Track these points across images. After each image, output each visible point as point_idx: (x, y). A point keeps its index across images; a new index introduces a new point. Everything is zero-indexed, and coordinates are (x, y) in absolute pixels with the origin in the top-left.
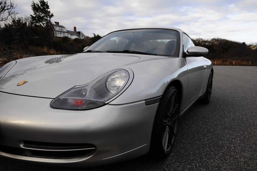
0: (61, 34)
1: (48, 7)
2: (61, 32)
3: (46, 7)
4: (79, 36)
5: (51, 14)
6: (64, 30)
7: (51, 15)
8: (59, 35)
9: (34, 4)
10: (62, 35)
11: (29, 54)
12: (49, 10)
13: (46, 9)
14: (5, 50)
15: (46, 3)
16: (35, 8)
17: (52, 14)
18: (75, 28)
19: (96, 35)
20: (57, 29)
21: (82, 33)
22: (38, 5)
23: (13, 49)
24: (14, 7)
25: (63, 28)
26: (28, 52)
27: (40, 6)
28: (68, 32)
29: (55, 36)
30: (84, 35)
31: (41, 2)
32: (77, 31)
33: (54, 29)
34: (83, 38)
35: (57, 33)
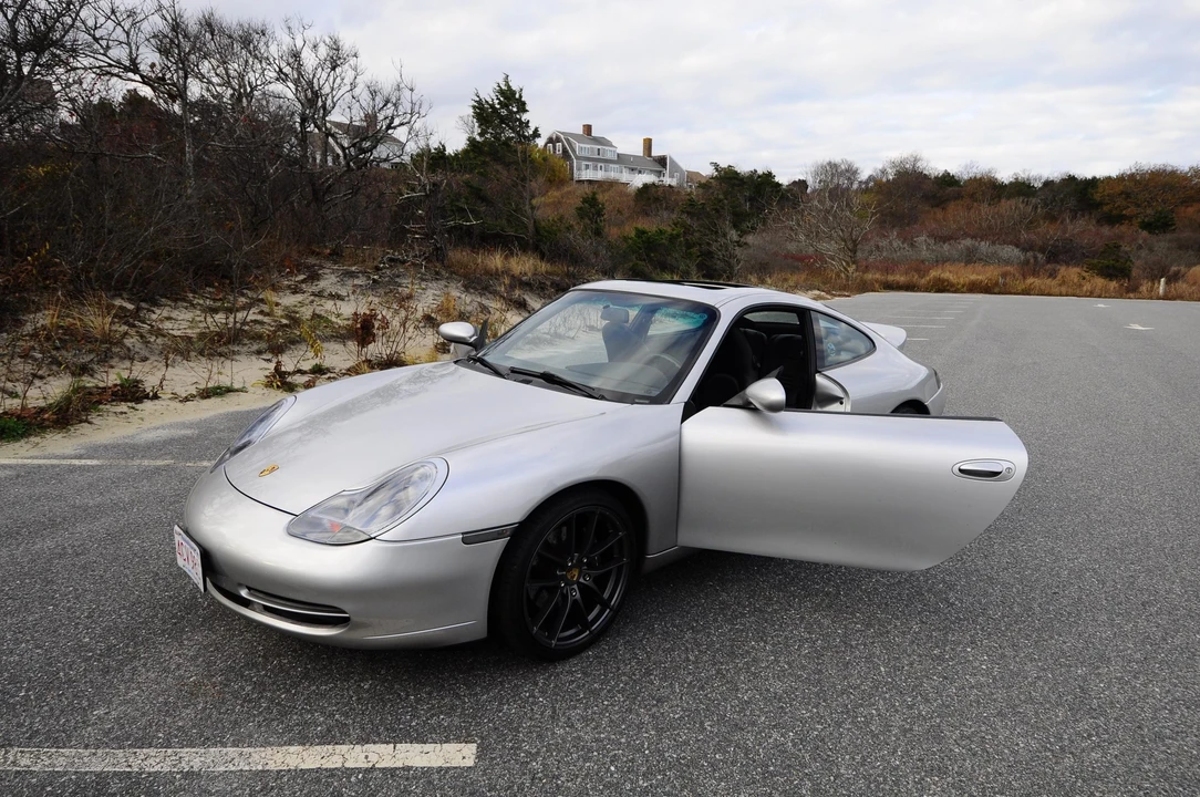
0: (597, 170)
1: (522, 107)
2: (598, 161)
3: (515, 110)
4: (659, 173)
5: (533, 129)
6: (609, 154)
7: (531, 132)
8: (587, 175)
9: (480, 102)
10: (599, 175)
11: (447, 278)
12: (525, 117)
13: (517, 112)
14: (377, 269)
15: (517, 96)
16: (483, 113)
17: (536, 130)
18: (648, 144)
20: (584, 149)
21: (672, 161)
22: (492, 106)
23: (404, 262)
24: (423, 112)
25: (606, 148)
26: (444, 273)
27: (498, 106)
28: (622, 159)
29: (576, 177)
30: (679, 167)
31: (502, 92)
32: (653, 154)
33: (574, 151)
34: (674, 182)
35: (583, 167)
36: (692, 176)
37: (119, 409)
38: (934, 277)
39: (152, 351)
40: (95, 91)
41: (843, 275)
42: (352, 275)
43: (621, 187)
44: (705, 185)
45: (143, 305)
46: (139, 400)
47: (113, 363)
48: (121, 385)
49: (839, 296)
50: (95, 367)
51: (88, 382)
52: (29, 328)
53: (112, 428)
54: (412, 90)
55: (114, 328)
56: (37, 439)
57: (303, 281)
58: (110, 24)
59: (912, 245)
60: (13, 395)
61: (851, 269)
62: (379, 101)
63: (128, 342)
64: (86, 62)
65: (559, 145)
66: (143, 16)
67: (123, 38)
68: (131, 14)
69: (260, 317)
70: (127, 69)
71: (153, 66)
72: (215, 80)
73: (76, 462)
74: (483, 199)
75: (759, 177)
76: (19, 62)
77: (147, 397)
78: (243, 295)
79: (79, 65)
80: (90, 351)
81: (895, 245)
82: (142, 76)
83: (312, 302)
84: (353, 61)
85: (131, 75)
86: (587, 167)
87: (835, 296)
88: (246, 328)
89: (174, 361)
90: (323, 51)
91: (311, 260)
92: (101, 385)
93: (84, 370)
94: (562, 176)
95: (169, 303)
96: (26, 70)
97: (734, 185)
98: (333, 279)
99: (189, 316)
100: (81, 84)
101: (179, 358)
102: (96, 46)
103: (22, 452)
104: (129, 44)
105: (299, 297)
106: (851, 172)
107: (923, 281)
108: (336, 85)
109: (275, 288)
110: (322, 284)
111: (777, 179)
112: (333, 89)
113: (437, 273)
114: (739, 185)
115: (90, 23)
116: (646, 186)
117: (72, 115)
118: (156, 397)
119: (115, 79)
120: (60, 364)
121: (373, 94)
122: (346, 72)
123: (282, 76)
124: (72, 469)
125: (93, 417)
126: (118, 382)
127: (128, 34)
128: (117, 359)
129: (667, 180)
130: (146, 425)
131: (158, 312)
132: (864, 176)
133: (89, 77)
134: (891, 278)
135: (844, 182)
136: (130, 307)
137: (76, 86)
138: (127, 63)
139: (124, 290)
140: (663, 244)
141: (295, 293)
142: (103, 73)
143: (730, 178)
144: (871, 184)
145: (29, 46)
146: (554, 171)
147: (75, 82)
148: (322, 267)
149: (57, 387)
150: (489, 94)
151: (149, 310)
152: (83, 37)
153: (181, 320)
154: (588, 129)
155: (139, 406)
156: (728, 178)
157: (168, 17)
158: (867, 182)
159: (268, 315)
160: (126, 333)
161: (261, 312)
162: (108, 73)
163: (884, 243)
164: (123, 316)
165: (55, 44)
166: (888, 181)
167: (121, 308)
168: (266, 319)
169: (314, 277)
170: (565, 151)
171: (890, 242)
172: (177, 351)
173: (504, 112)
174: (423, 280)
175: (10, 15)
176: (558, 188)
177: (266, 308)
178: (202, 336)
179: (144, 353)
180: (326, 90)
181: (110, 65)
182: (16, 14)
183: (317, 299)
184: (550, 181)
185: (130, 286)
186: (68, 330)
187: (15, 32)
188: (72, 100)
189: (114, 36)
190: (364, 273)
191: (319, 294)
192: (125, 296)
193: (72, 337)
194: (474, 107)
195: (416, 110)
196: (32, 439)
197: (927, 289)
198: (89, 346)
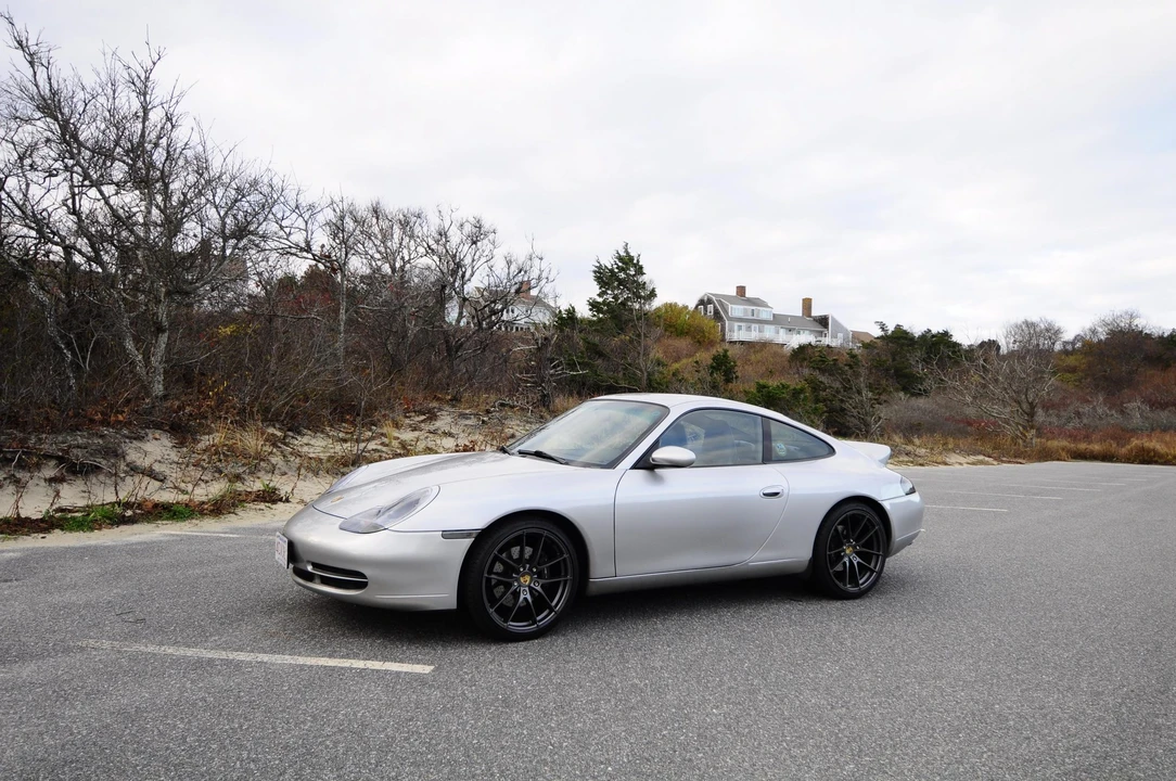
0: (749, 329)
1: (640, 270)
2: (750, 321)
3: (632, 273)
4: (819, 333)
5: (650, 289)
6: (764, 314)
7: (648, 293)
8: (740, 336)
9: (600, 267)
10: (753, 335)
12: (641, 279)
13: (635, 275)
14: (488, 412)
16: (604, 278)
18: (807, 304)
19: (891, 328)
20: (736, 310)
21: (834, 320)
22: (612, 271)
25: (761, 308)
26: (548, 416)
27: (617, 271)
28: (778, 320)
29: (727, 337)
30: (843, 327)
31: (620, 259)
32: (813, 314)
33: (726, 312)
34: (835, 343)
35: (736, 328)
36: (856, 336)
37: (258, 507)
38: (1136, 446)
39: (290, 468)
40: (278, 266)
41: (1021, 441)
42: (464, 416)
43: (775, 348)
44: (869, 345)
45: (290, 433)
46: (274, 502)
47: (260, 474)
48: (264, 491)
49: (1009, 462)
50: (246, 478)
51: (239, 486)
52: (201, 446)
53: (251, 518)
54: (541, 259)
55: (264, 449)
56: (197, 522)
57: (422, 421)
58: (294, 216)
59: (1122, 412)
60: (184, 492)
61: (1029, 435)
62: (514, 268)
63: (274, 460)
64: (272, 244)
65: (711, 307)
66: (319, 209)
67: (303, 226)
68: (311, 207)
69: (379, 447)
70: (302, 250)
71: (323, 246)
72: (377, 256)
73: (223, 535)
74: (601, 354)
75: (933, 336)
76: (224, 246)
77: (281, 500)
78: (370, 430)
79: (267, 247)
80: (243, 465)
81: (1100, 411)
82: (314, 255)
83: (427, 437)
84: (491, 236)
85: (305, 254)
86: (740, 328)
87: (1003, 462)
88: (367, 454)
89: (306, 477)
90: (468, 228)
91: (435, 404)
92: (249, 490)
93: (238, 477)
94: (711, 336)
95: (309, 432)
96: (228, 252)
97: (903, 344)
98: (449, 419)
99: (324, 443)
100: (268, 261)
101: (310, 475)
102: (282, 233)
103: (186, 528)
104: (306, 231)
105: (417, 433)
106: (1053, 333)
107: (1123, 451)
108: (476, 257)
109: (397, 426)
110: (438, 424)
111: (954, 339)
112: (473, 260)
113: (542, 417)
114: (910, 345)
115: (279, 215)
116: (802, 348)
117: (258, 286)
118: (287, 501)
119: (292, 258)
120: (221, 472)
121: (509, 263)
122: (484, 244)
123: (430, 251)
124: (219, 539)
125: (239, 510)
126: (262, 488)
127: (306, 223)
128: (263, 472)
129: (827, 341)
130: (276, 519)
131: (299, 439)
132: (1069, 336)
133: (274, 256)
134: (1083, 446)
135: (1044, 343)
136: (279, 434)
137: (264, 263)
138: (303, 245)
139: (277, 421)
140: (784, 398)
141: (414, 429)
142: (285, 253)
143: (899, 338)
144: (1078, 345)
145: (233, 235)
146: (703, 332)
147: (263, 260)
148: (440, 409)
149: (217, 488)
150: (608, 261)
151: (293, 437)
152: (274, 227)
153: (316, 445)
154: (741, 290)
155: (274, 506)
156: (899, 339)
157: (338, 210)
158: (1073, 343)
159: (387, 445)
160: (271, 453)
161: (383, 444)
162: (288, 253)
163: (1086, 409)
164: (273, 441)
165: (251, 233)
166: (1100, 341)
167: (273, 435)
168: (384, 449)
169: (432, 417)
170: (716, 312)
171: (1094, 408)
172: (309, 469)
173: (622, 275)
174: (528, 422)
175: (222, 213)
176: (708, 349)
177: (386, 440)
178: (330, 458)
179: (284, 469)
180: (468, 261)
181: (290, 247)
182: (226, 213)
183: (431, 435)
184: (699, 342)
185: (282, 418)
186: (231, 449)
187: (224, 224)
188: (260, 274)
189: (296, 225)
190: (475, 415)
191: (434, 432)
192: (277, 426)
193: (232, 452)
194: (595, 272)
195: (544, 275)
196: (194, 521)
197: (1129, 460)
198: (244, 461)
